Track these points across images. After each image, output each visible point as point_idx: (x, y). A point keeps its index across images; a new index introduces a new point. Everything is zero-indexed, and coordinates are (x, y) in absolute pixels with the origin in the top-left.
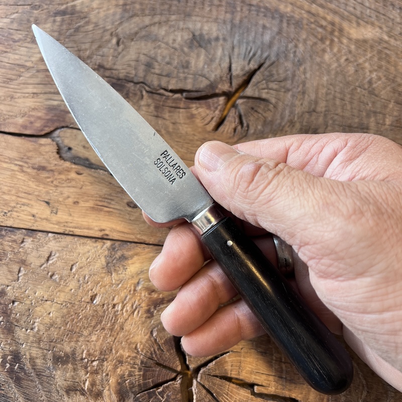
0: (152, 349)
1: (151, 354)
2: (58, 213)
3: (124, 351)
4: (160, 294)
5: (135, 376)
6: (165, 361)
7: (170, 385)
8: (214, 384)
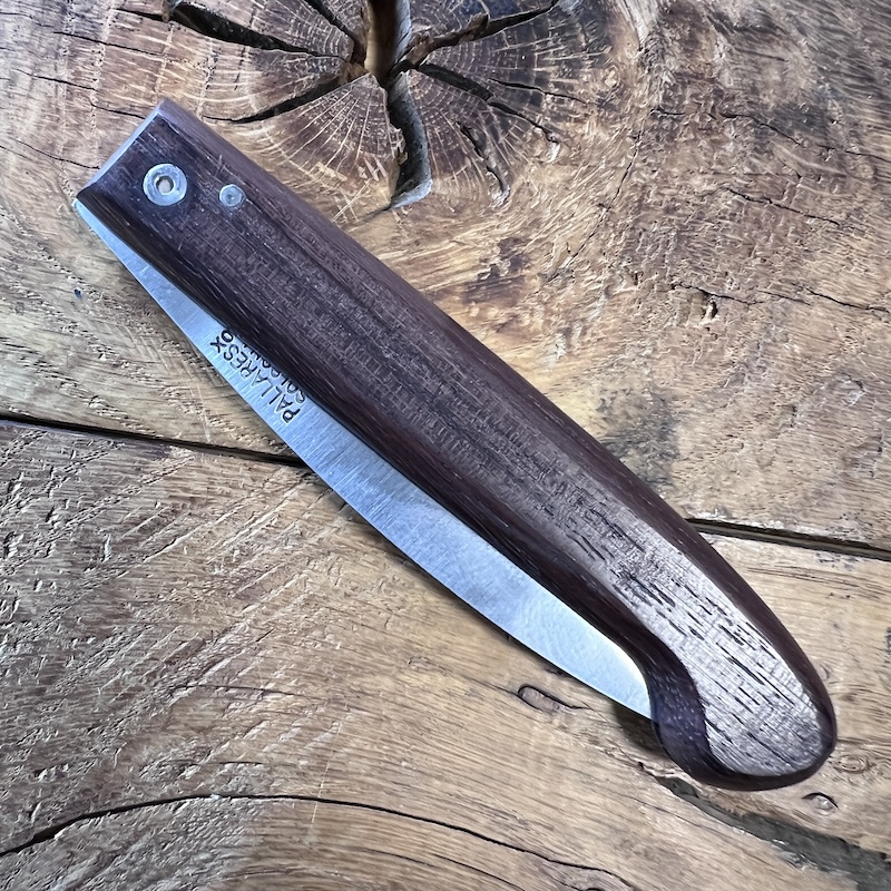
0: (502, 139)
1: (505, 127)
3: (597, 139)
4: (479, 318)
5: (558, 63)
6: (461, 103)
7: (444, 31)
8: (299, 26)
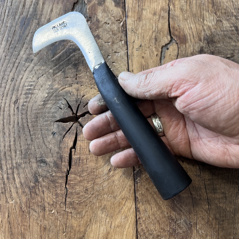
0: (85, 102)
2: (137, 51)
5: (73, 97)
8: (74, 131)
